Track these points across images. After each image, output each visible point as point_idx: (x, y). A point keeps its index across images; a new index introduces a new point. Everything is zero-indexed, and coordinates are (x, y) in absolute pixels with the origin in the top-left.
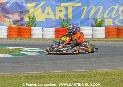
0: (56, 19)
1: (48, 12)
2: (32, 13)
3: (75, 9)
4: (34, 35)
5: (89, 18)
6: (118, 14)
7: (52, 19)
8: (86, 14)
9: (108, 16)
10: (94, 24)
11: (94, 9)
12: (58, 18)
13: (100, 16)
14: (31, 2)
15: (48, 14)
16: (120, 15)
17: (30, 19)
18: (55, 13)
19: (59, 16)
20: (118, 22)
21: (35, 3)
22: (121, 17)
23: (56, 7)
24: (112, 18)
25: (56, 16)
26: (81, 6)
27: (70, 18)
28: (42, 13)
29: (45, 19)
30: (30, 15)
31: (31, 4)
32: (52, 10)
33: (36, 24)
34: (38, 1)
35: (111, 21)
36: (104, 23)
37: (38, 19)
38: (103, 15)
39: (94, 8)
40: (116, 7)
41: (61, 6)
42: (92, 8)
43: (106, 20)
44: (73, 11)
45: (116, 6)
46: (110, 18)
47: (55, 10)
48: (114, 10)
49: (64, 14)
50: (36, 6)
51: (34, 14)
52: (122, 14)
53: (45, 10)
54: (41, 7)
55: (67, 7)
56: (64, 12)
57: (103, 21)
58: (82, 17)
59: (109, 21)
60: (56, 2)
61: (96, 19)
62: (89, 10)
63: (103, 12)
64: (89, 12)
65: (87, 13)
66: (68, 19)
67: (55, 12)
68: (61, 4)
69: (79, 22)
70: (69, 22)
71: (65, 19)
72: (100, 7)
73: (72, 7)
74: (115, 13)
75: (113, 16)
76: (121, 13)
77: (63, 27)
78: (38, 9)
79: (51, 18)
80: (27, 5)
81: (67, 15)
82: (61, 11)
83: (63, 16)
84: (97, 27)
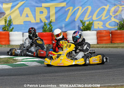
0: (37, 22)
1: (27, 14)
2: (8, 15)
3: (58, 10)
4: (14, 41)
5: (75, 21)
6: (109, 16)
7: (32, 22)
8: (71, 16)
9: (98, 18)
10: (82, 28)
11: (81, 10)
12: (38, 21)
13: (88, 17)
14: (7, 3)
15: (27, 16)
16: (112, 16)
17: (6, 22)
18: (35, 15)
19: (40, 19)
20: (109, 25)
21: (12, 3)
22: (113, 19)
23: (36, 8)
24: (102, 21)
25: (36, 19)
26: (66, 6)
27: (53, 21)
28: (20, 15)
29: (23, 22)
30: (6, 18)
31: (7, 4)
32: (31, 11)
33: (13, 28)
34: (15, 1)
35: (101, 23)
36: (92, 26)
37: (15, 23)
38: (91, 16)
39: (81, 8)
40: (107, 8)
41: (41, 7)
42: (79, 8)
43: (96, 23)
44: (56, 13)
45: (106, 5)
46: (100, 20)
47: (35, 12)
48: (104, 10)
49: (45, 16)
50: (12, 7)
51: (10, 16)
52: (113, 16)
53: (23, 11)
54: (19, 8)
55: (49, 8)
56: (45, 14)
57: (92, 24)
58: (67, 20)
59: (98, 24)
60: (36, 2)
61: (83, 21)
62: (75, 11)
63: (92, 13)
64: (74, 13)
65: (72, 14)
66: (51, 22)
67: (35, 13)
68: (42, 5)
69: (63, 25)
70: (51, 26)
71: (47, 21)
72: (88, 8)
73: (55, 7)
74: (106, 14)
75: (103, 18)
76: (113, 14)
77: (45, 31)
78: (16, 10)
79: (30, 21)
80: (2, 6)
81: (49, 17)
82: (42, 12)
83: (45, 18)
84: (84, 31)
